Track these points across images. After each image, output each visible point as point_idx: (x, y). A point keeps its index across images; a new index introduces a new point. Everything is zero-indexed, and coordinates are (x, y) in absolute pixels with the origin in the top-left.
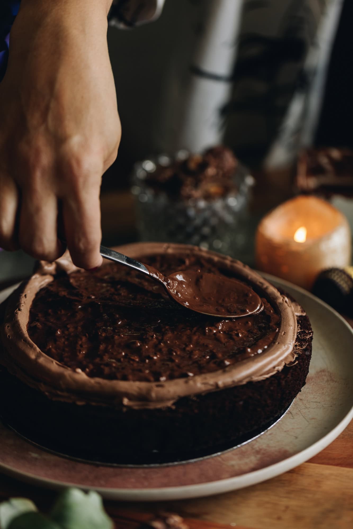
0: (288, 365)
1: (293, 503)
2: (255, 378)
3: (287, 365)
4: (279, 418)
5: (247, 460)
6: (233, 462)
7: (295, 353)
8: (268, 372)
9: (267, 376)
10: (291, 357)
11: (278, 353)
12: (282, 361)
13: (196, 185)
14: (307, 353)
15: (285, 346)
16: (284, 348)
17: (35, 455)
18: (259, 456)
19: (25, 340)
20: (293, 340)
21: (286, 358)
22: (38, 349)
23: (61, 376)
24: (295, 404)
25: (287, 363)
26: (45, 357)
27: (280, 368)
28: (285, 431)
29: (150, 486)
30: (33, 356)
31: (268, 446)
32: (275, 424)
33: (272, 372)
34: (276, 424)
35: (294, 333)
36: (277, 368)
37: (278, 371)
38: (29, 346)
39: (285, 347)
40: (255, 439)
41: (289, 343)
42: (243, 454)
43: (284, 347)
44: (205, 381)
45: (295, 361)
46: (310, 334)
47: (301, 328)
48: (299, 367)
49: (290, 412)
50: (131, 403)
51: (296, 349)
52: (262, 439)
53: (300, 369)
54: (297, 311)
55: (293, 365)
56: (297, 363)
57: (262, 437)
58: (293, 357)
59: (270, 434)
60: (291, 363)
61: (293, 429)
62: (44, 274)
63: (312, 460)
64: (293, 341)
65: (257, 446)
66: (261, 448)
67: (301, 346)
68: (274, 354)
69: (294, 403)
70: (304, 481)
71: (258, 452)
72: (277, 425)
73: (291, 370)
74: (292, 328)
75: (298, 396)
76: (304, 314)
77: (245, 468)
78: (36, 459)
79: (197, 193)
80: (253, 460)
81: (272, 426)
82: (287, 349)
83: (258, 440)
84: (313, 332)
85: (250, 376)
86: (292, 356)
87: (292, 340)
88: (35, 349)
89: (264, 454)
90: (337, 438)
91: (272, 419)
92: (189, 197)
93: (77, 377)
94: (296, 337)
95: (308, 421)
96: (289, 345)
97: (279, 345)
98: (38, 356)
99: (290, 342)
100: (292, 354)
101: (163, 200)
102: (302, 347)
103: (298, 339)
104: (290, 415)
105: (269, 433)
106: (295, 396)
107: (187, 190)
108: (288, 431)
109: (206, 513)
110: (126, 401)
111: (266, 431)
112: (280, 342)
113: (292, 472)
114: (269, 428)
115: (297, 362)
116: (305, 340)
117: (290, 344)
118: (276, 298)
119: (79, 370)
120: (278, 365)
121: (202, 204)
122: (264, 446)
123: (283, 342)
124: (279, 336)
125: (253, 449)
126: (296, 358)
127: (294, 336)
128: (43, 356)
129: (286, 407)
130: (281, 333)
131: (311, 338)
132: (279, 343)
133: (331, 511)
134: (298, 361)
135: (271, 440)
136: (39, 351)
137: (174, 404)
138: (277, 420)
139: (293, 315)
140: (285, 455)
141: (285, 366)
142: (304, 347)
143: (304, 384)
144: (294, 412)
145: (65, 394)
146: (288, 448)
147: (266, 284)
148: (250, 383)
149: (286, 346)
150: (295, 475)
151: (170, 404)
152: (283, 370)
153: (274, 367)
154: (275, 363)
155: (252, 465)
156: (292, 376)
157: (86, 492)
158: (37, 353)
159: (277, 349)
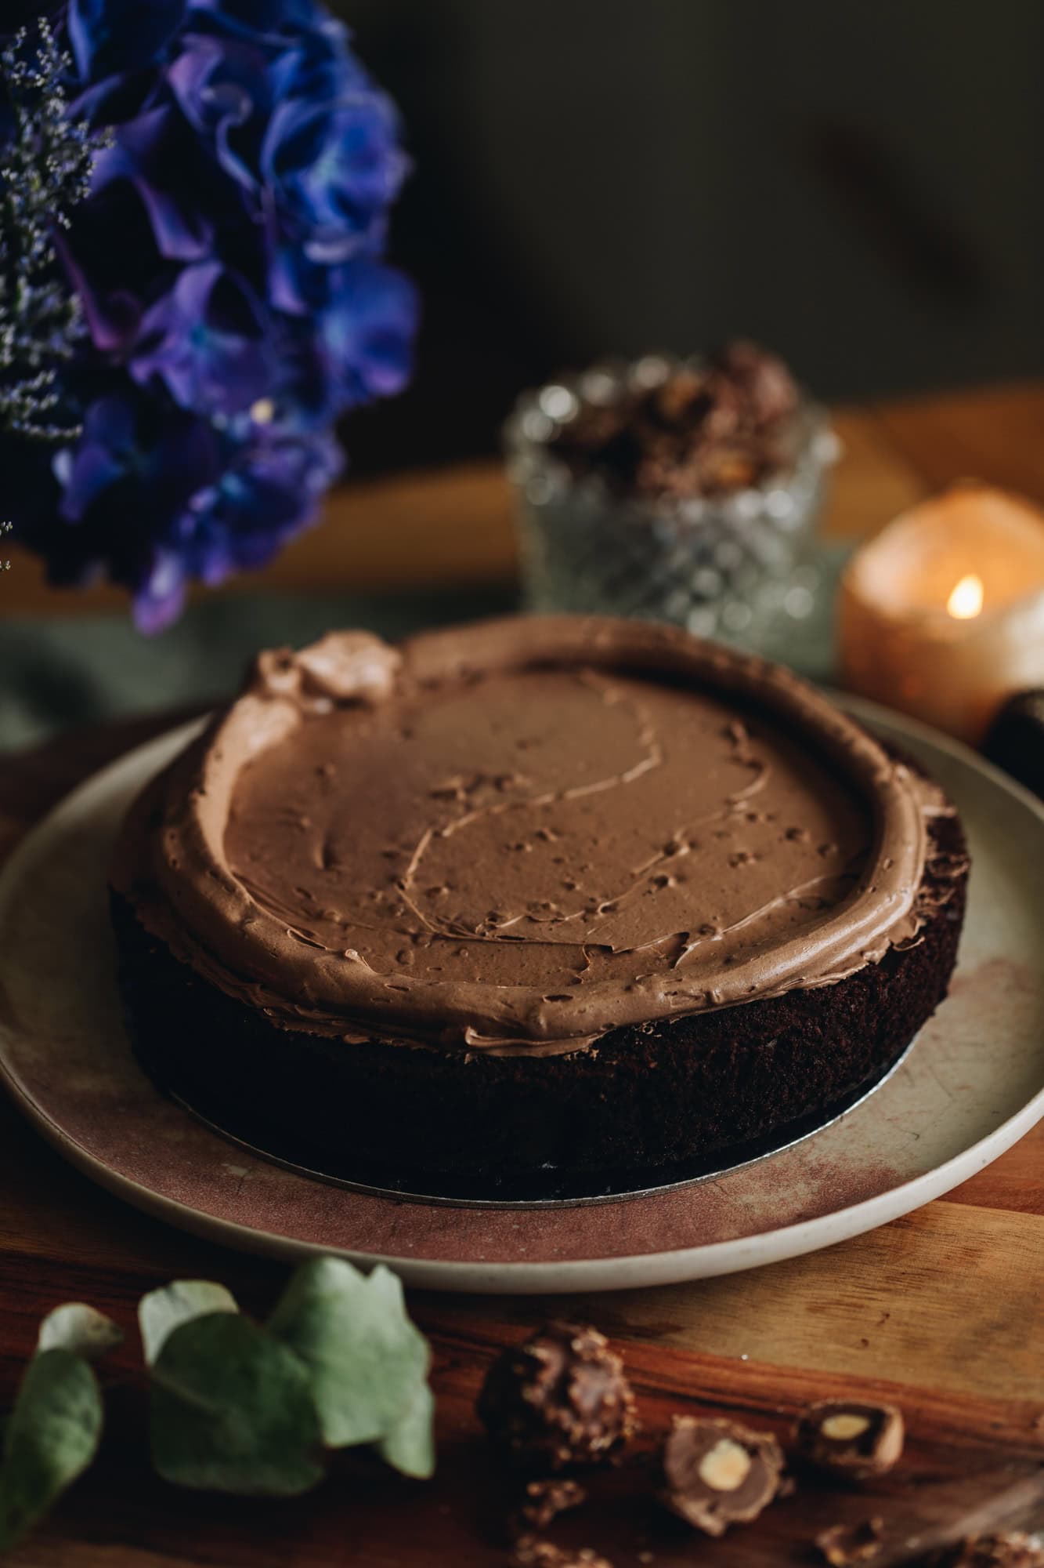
0: (898, 946)
1: (901, 1305)
2: (810, 981)
3: (895, 948)
4: (875, 1083)
5: (784, 1193)
6: (749, 1198)
7: (919, 915)
8: (843, 966)
9: (842, 976)
10: (906, 925)
11: (872, 915)
12: (882, 936)
13: (682, 456)
14: (952, 916)
15: (890, 897)
16: (887, 902)
17: (238, 1171)
18: (816, 1184)
19: (216, 874)
20: (913, 879)
21: (893, 929)
22: (248, 898)
23: (306, 969)
24: (920, 1049)
25: (897, 941)
26: (266, 918)
27: (878, 955)
28: (889, 1120)
29: (531, 1256)
30: (234, 916)
31: (843, 1157)
32: (863, 1100)
33: (855, 965)
34: (866, 1100)
35: (916, 862)
36: (868, 955)
37: (871, 962)
38: (223, 888)
39: (891, 900)
40: (809, 1138)
41: (903, 889)
42: (776, 1178)
43: (887, 900)
44: (676, 987)
45: (917, 937)
46: (959, 864)
47: (939, 850)
48: (927, 953)
49: (904, 1070)
50: (485, 1042)
51: (922, 906)
52: (827, 1138)
53: (931, 958)
54: (926, 802)
55: (912, 946)
56: (922, 943)
57: (828, 1132)
58: (914, 925)
59: (849, 1127)
60: (907, 941)
61: (909, 1113)
62: (268, 697)
63: (954, 1195)
64: (913, 883)
65: (812, 1158)
66: (823, 1161)
67: (936, 896)
68: (861, 918)
69: (916, 1047)
70: (933, 1250)
71: (815, 1173)
72: (869, 1102)
73: (906, 962)
74: (910, 850)
75: (928, 1028)
76: (950, 812)
77: (783, 1213)
78: (242, 1180)
79: (684, 480)
80: (802, 1192)
81: (856, 1105)
82: (897, 905)
83: (816, 1140)
84: (968, 860)
85: (796, 974)
86: (911, 923)
87: (909, 882)
88: (239, 897)
89: (829, 1177)
90: (1024, 1138)
91: (854, 1086)
92: (659, 490)
93: (346, 970)
94: (920, 872)
95: (950, 1095)
96: (904, 895)
97: (874, 894)
98: (249, 914)
99: (906, 885)
100: (911, 917)
101: (592, 498)
102: (937, 899)
103: (927, 879)
104: (905, 1078)
105: (846, 1122)
106: (917, 1027)
107: (657, 471)
108: (897, 1119)
109: (678, 1329)
110: (471, 1036)
111: (839, 1117)
112: (878, 887)
113: (901, 1223)
114: (847, 1112)
115: (922, 939)
116: (947, 882)
117: (905, 892)
118: (872, 769)
119: (353, 954)
120: (873, 946)
121: (694, 510)
122: (832, 1158)
123: (886, 886)
124: (877, 870)
125: (802, 1164)
126: (921, 929)
127: (916, 869)
128: (260, 915)
129: (892, 1055)
130: (883, 863)
131: (965, 877)
132: (874, 890)
133: (1002, 1327)
134: (925, 936)
135: (852, 1141)
136: (251, 903)
137: (594, 1046)
138: (870, 1088)
139: (917, 815)
140: (885, 1182)
141: (890, 950)
142: (944, 900)
143: (943, 995)
144: (915, 1069)
145: (316, 1014)
146: (893, 1163)
147: (850, 731)
148: (797, 995)
149: (894, 897)
150: (910, 1234)
151: (585, 1044)
152: (884, 959)
153: (862, 953)
154: (863, 942)
155: (798, 1207)
156: (907, 976)
157: (365, 1269)
158: (246, 907)
159: (871, 906)
